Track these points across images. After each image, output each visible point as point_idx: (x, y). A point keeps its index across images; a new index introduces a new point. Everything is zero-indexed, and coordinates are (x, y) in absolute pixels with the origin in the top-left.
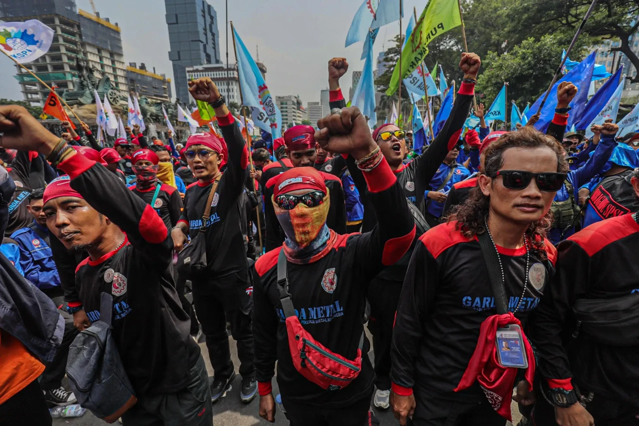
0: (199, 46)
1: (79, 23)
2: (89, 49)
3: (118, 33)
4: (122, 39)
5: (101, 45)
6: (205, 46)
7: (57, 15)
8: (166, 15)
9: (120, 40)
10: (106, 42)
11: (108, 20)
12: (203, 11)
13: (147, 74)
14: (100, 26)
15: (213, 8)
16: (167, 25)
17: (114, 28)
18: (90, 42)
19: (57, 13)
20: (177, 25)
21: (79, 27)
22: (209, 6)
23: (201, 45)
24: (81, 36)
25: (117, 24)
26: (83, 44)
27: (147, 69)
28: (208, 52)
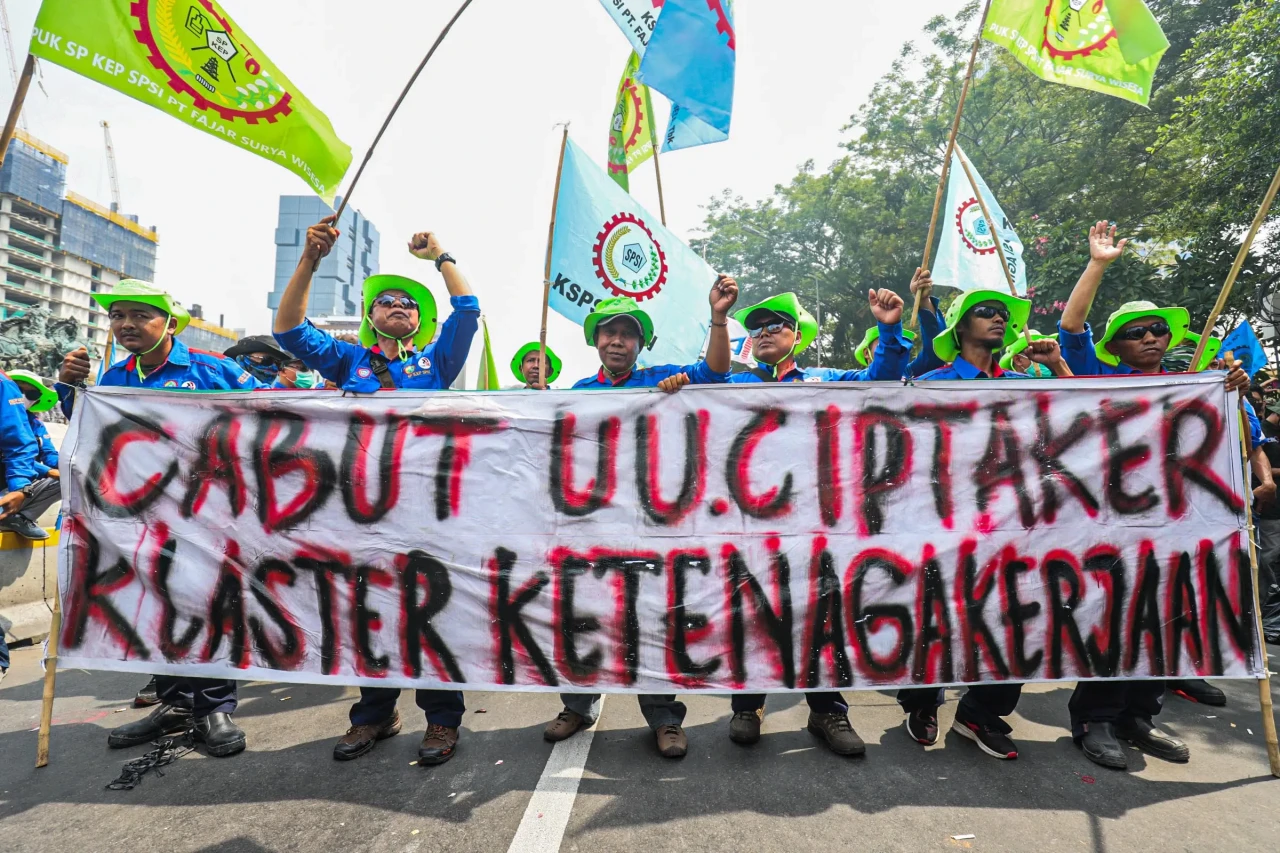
0: (334, 287)
1: (61, 216)
2: (68, 264)
3: (152, 243)
4: (158, 256)
5: (100, 261)
6: (346, 288)
7: (10, 195)
8: (277, 230)
9: (153, 258)
10: (116, 257)
11: (135, 219)
12: (354, 230)
13: (203, 325)
14: (111, 227)
15: (374, 226)
16: (275, 246)
17: (147, 234)
18: (78, 252)
19: (11, 190)
20: (294, 248)
21: (58, 223)
22: (366, 224)
23: (339, 287)
24: (57, 240)
25: (154, 229)
26: (57, 256)
27: (204, 318)
28: (350, 298)
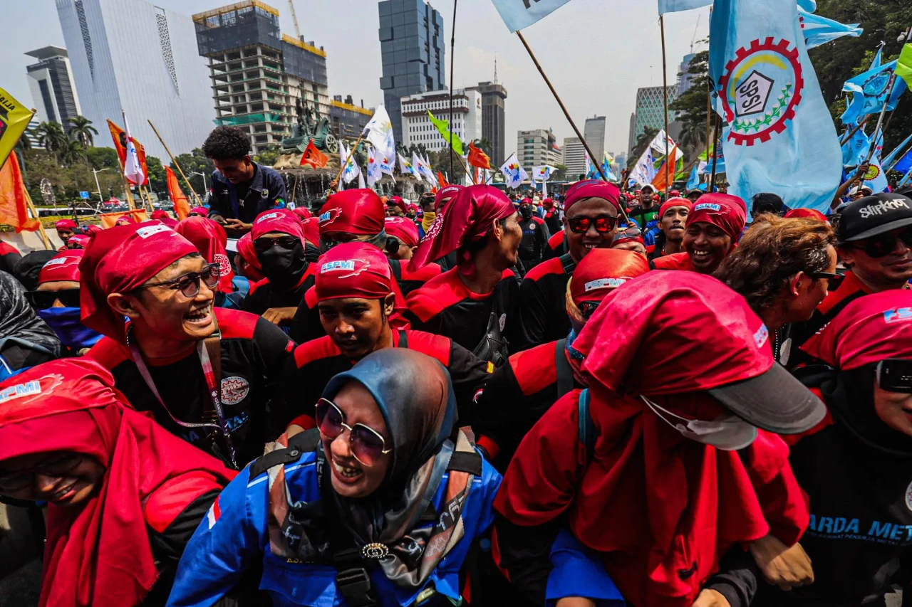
0: (418, 67)
1: (282, 51)
2: (291, 82)
3: (323, 59)
4: (327, 66)
5: (304, 76)
6: (426, 67)
7: (260, 44)
8: (380, 30)
9: (324, 68)
10: (309, 72)
11: (312, 44)
12: (426, 20)
13: (354, 109)
14: (304, 53)
15: (439, 14)
16: (380, 42)
17: (318, 52)
18: (292, 73)
19: (260, 41)
20: (391, 42)
21: (281, 56)
22: (434, 12)
23: (421, 65)
24: (282, 68)
25: (322, 48)
26: (285, 77)
27: (354, 103)
28: (430, 74)
